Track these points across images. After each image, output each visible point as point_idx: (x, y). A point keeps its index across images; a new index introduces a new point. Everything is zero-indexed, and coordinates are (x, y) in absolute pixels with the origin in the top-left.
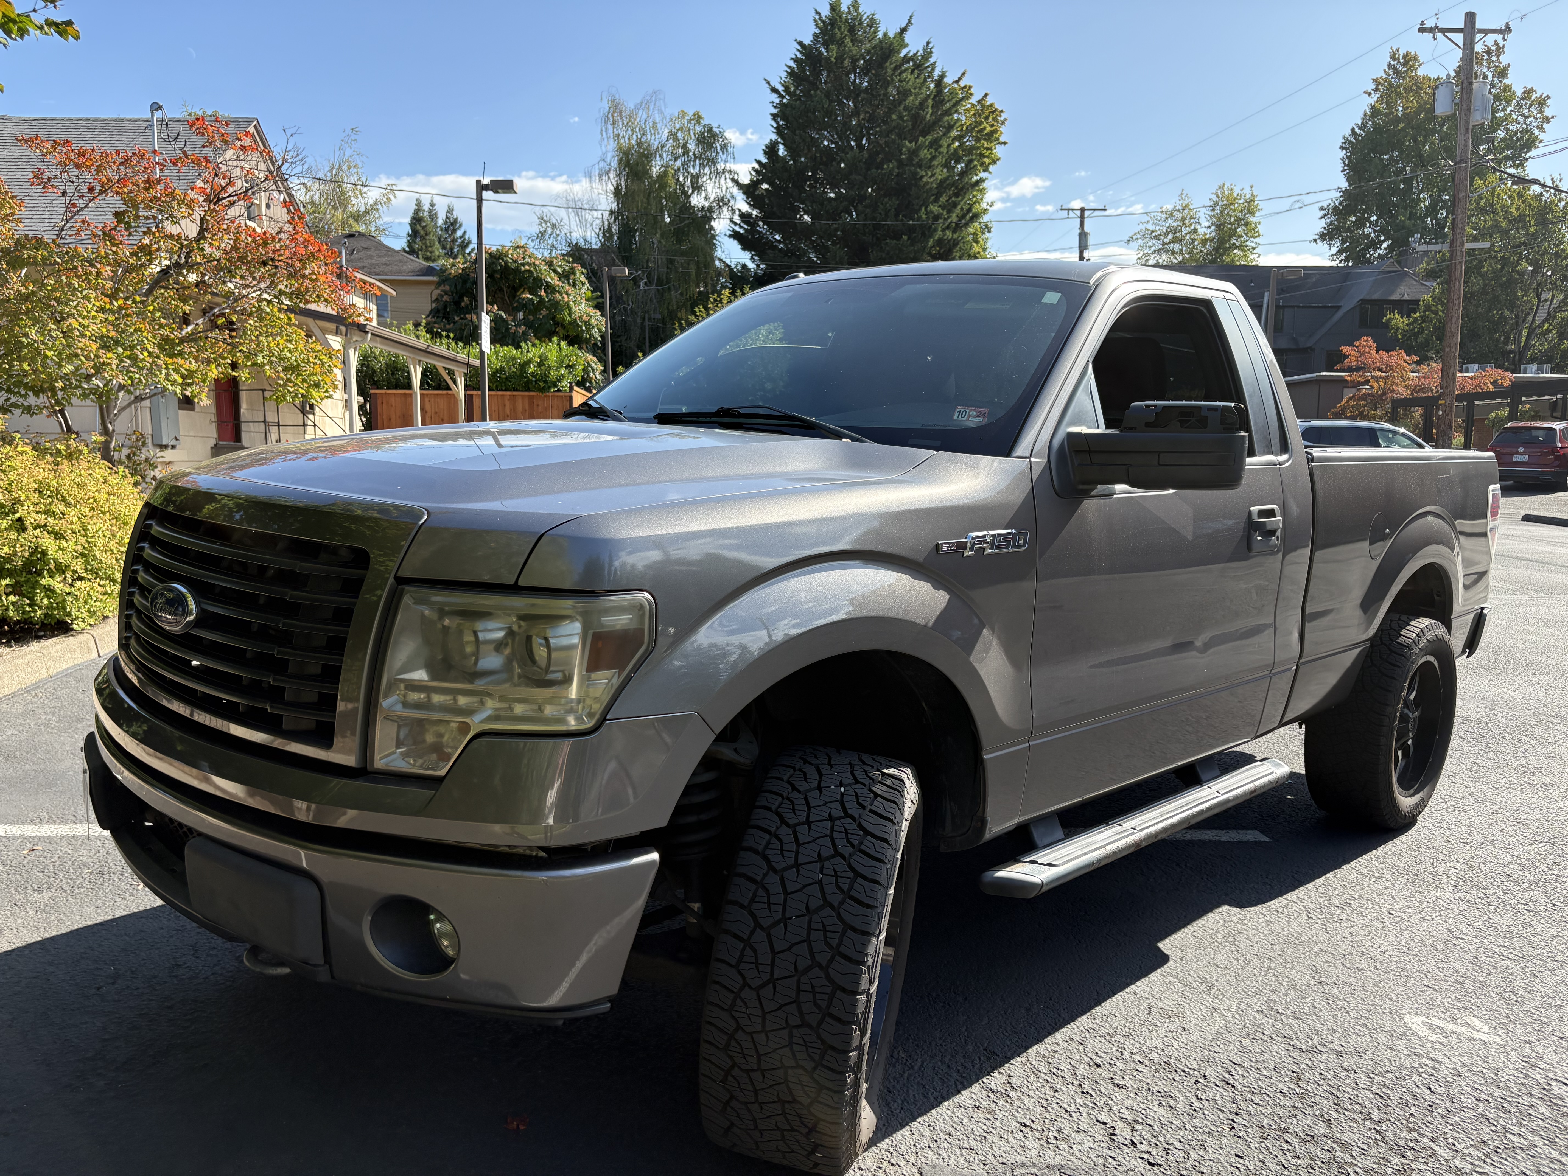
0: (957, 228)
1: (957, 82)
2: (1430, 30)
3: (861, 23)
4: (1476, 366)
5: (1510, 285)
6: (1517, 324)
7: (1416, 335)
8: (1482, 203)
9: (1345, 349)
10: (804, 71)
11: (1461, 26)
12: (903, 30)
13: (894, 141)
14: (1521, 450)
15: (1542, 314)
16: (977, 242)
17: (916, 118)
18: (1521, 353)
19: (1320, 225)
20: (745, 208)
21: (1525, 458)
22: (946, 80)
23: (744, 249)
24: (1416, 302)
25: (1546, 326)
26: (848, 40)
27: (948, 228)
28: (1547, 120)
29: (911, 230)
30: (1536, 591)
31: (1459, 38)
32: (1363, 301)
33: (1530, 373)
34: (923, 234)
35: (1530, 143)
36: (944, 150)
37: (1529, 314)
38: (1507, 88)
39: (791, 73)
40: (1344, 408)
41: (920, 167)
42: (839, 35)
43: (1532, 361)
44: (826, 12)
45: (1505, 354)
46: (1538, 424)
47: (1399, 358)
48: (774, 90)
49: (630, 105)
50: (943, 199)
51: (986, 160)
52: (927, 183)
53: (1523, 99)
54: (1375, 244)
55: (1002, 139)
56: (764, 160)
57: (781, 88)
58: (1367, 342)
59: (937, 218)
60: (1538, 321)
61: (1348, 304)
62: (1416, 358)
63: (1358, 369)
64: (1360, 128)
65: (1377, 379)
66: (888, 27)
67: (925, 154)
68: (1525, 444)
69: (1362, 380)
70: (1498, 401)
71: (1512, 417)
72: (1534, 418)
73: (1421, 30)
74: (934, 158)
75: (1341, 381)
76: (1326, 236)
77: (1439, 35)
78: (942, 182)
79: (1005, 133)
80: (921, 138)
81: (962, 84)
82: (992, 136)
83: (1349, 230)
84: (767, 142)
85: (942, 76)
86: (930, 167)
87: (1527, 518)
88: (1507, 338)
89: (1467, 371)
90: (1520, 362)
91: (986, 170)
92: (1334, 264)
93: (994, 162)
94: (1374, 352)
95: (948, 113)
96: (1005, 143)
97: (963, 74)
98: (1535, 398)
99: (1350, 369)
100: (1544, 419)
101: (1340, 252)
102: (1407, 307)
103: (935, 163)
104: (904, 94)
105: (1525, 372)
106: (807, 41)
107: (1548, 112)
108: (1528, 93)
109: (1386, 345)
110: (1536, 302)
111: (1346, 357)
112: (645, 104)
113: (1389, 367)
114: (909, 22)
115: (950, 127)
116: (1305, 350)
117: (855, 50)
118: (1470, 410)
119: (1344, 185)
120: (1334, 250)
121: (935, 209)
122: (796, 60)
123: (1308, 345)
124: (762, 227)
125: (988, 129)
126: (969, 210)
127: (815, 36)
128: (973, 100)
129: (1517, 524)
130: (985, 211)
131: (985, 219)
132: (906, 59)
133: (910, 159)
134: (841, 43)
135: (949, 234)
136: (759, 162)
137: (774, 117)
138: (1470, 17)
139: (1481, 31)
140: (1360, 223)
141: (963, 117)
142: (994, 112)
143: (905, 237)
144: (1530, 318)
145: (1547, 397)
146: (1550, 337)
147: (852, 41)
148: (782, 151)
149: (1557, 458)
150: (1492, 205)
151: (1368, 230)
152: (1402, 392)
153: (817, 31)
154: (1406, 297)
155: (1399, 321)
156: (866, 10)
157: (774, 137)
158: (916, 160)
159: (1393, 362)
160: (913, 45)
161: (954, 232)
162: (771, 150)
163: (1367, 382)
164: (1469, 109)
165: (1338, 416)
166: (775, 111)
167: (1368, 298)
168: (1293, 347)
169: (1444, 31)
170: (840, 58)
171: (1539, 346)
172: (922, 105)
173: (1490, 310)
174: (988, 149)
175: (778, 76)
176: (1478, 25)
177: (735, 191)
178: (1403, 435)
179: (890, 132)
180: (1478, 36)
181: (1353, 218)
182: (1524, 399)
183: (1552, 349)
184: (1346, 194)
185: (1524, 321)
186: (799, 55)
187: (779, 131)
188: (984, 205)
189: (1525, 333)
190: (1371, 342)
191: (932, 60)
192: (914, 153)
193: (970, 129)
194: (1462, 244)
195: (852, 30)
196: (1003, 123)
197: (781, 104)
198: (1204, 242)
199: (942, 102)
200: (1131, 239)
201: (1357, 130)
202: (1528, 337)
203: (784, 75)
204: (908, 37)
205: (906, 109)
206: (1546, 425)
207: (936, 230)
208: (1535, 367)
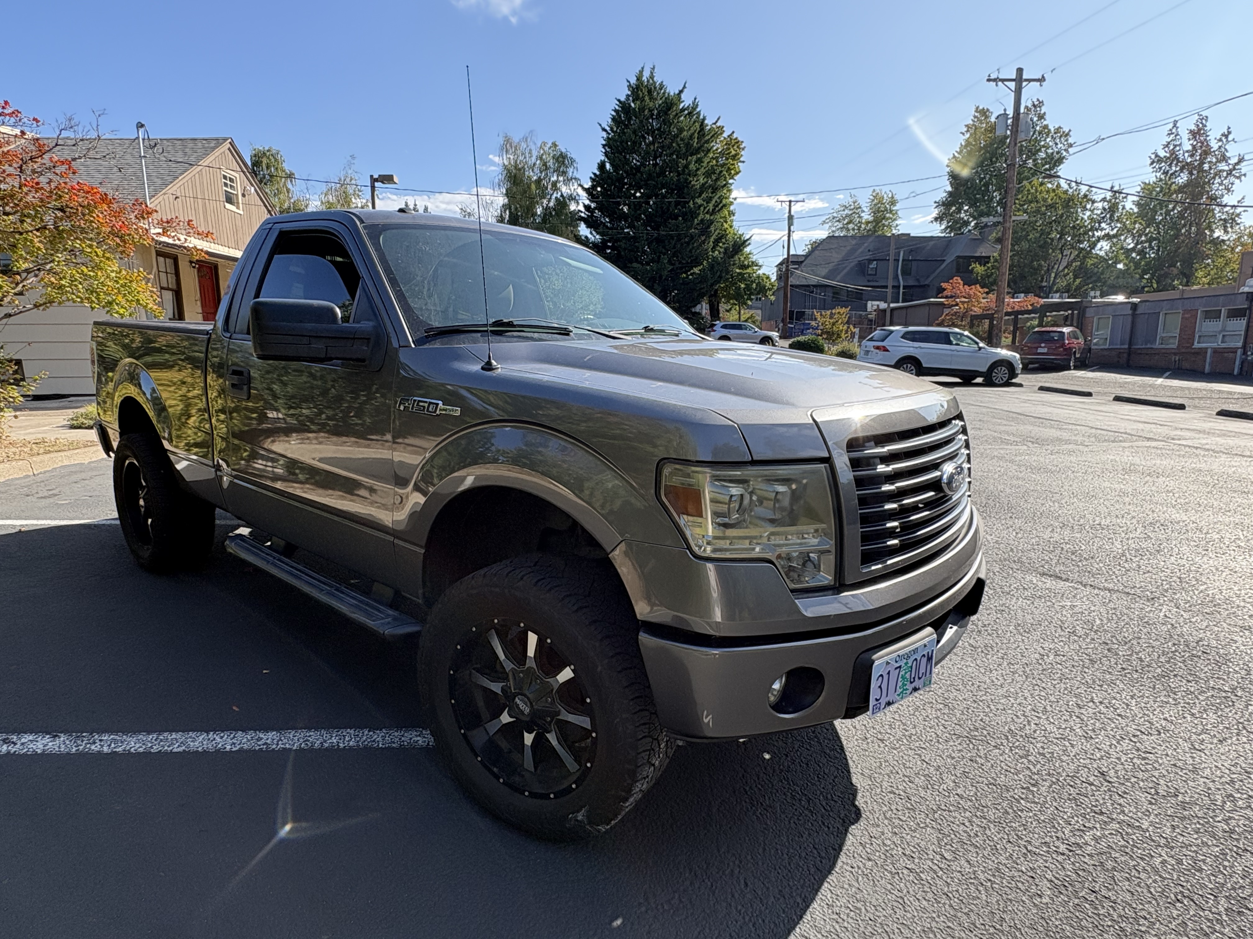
0: (713, 213)
1: (715, 124)
2: (995, 80)
3: (655, 88)
4: (1023, 295)
5: (1044, 246)
6: (1048, 269)
7: (989, 277)
8: (1030, 197)
9: (944, 285)
10: (620, 117)
11: (1014, 77)
12: (681, 92)
13: (674, 160)
14: (1043, 345)
15: (1064, 263)
16: (726, 222)
17: (688, 145)
18: (1051, 288)
19: (935, 213)
20: (587, 202)
21: (1045, 350)
22: (706, 122)
23: (587, 227)
24: (989, 257)
25: (1066, 270)
26: (647, 98)
27: (707, 213)
28: (1071, 146)
29: (684, 215)
30: (1033, 443)
31: (1012, 85)
32: (958, 257)
33: (1056, 299)
34: (692, 216)
35: (1060, 160)
36: (705, 164)
37: (1055, 264)
38: (1046, 127)
39: (614, 119)
40: (943, 320)
41: (689, 175)
42: (641, 95)
43: (1056, 292)
44: (633, 81)
45: (1041, 288)
46: (1055, 329)
47: (977, 290)
48: (604, 130)
49: (516, 139)
50: (704, 195)
51: (732, 172)
52: (694, 185)
53: (1055, 133)
54: (967, 223)
55: (742, 159)
56: (598, 173)
57: (608, 129)
58: (958, 280)
59: (700, 206)
60: (1061, 268)
61: (950, 258)
62: (986, 290)
63: (951, 297)
64: (959, 153)
65: (963, 303)
66: (672, 90)
67: (692, 167)
68: (1044, 341)
69: (954, 303)
70: (1033, 315)
71: (1040, 325)
72: (1053, 326)
73: (989, 80)
74: (698, 169)
75: (942, 304)
76: (939, 219)
77: (1000, 83)
78: (703, 185)
79: (745, 155)
80: (690, 158)
81: (718, 124)
82: (735, 157)
83: (951, 215)
84: (599, 161)
85: (704, 119)
86: (695, 175)
87: (1042, 389)
88: (1042, 279)
89: (1017, 298)
90: (1050, 293)
91: (732, 178)
92: (943, 235)
93: (737, 173)
94: (961, 287)
95: (707, 142)
96: (743, 162)
97: (718, 119)
98: (1054, 313)
99: (946, 297)
100: (1058, 326)
101: (946, 228)
102: (983, 260)
103: (699, 173)
104: (681, 130)
105: (1052, 298)
106: (623, 99)
107: (1071, 140)
108: (1057, 130)
109: (969, 282)
110: (1060, 256)
111: (945, 290)
112: (526, 139)
113: (969, 296)
114: (684, 87)
115: (709, 151)
116: (924, 286)
117: (651, 104)
118: (1016, 322)
119: (949, 189)
120: (943, 227)
121: (699, 201)
122: (615, 111)
123: (926, 283)
124: (597, 213)
125: (733, 153)
126: (721, 202)
127: (628, 96)
128: (725, 135)
129: (1035, 392)
130: (732, 203)
131: (732, 208)
132: (683, 110)
133: (683, 171)
134: (643, 100)
135: (708, 216)
136: (595, 174)
137: (604, 146)
138: (1020, 71)
139: (1026, 80)
140: (959, 211)
141: (717, 146)
142: (738, 142)
143: (680, 218)
144: (1056, 266)
145: (1062, 313)
146: (1068, 278)
147: (650, 99)
148: (608, 166)
149: (1065, 350)
150: (1036, 197)
151: (962, 215)
152: (977, 311)
153: (629, 93)
154: (984, 254)
155: (979, 269)
156: (658, 79)
157: (603, 158)
158: (687, 171)
159: (971, 292)
160: (687, 100)
161: (711, 215)
162: (602, 166)
163: (957, 305)
164: (1017, 131)
165: (939, 325)
166: (604, 142)
167: (961, 255)
168: (917, 284)
169: (1003, 80)
170: (642, 109)
171: (1062, 283)
172: (691, 137)
173: (1032, 261)
174: (733, 164)
175: (606, 121)
176: (1024, 77)
177: (580, 191)
178: (967, 336)
179: (672, 154)
180: (1024, 84)
181: (954, 208)
182: (1048, 314)
183: (1069, 285)
184: (950, 194)
185: (1053, 268)
186: (617, 108)
187: (606, 154)
188: (731, 200)
189: (1053, 275)
190: (960, 281)
191: (698, 110)
192: (686, 166)
193: (722, 154)
194: (1010, 217)
195: (650, 92)
196: (743, 149)
197: (608, 138)
198: (868, 223)
199: (704, 135)
200: (824, 222)
201: (956, 154)
202: (1055, 278)
203: (610, 120)
204: (683, 96)
205: (682, 140)
206: (1059, 329)
207: (699, 214)
208: (1058, 295)
